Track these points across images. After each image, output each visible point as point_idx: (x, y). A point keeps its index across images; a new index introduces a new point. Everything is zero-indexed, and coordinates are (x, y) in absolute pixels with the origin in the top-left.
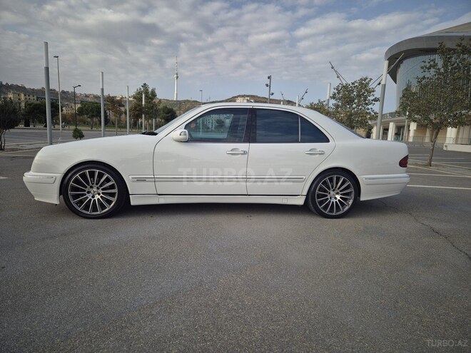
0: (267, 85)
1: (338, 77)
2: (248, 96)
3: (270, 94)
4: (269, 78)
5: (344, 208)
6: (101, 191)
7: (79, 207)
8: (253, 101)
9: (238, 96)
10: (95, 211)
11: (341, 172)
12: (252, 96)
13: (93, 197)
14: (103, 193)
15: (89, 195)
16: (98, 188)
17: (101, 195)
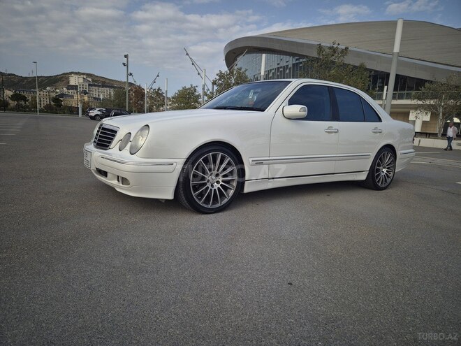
0: (124, 64)
1: (193, 64)
2: (83, 74)
3: (128, 74)
4: (126, 56)
5: (389, 180)
6: (220, 179)
7: (200, 200)
8: (90, 80)
9: (71, 73)
10: (213, 203)
11: (389, 149)
12: (89, 75)
13: (212, 186)
14: (223, 181)
15: (209, 185)
16: (217, 175)
17: (221, 183)
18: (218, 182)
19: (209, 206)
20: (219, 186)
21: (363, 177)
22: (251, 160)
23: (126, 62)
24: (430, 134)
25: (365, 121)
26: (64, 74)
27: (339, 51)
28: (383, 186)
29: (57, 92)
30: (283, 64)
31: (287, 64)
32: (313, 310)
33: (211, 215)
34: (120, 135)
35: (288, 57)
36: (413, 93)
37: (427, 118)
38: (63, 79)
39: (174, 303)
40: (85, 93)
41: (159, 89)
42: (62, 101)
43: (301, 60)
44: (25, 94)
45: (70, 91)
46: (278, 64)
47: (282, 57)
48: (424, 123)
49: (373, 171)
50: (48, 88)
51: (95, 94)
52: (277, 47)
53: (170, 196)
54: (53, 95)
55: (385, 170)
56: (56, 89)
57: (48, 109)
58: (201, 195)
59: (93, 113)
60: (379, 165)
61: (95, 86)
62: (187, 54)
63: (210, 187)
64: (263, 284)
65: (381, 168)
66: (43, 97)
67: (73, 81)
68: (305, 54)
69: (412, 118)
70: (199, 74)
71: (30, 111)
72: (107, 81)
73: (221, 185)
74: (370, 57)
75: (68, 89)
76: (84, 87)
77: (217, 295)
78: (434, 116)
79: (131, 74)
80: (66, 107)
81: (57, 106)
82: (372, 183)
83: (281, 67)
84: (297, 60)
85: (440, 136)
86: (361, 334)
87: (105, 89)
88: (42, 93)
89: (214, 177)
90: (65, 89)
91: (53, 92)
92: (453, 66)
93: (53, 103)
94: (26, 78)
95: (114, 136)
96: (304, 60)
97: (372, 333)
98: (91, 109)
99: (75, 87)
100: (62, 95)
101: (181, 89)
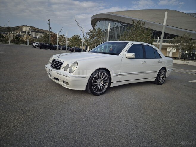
0: (48, 24)
1: (78, 25)
2: (29, 26)
3: (50, 28)
4: (49, 20)
5: (163, 81)
6: (102, 82)
7: (95, 90)
8: (32, 29)
9: (23, 26)
10: (100, 92)
11: (164, 69)
12: (31, 27)
13: (99, 85)
14: (103, 83)
15: (98, 85)
16: (101, 81)
17: (103, 84)
18: (101, 83)
19: (98, 93)
20: (102, 85)
21: (154, 80)
22: (114, 75)
23: (49, 23)
24: (176, 58)
25: (155, 58)
26: (20, 26)
27: (142, 23)
28: (161, 83)
29: (17, 34)
30: (116, 26)
31: (118, 26)
32: (146, 136)
33: (99, 96)
34: (64, 65)
35: (118, 23)
36: (169, 40)
37: (175, 51)
38: (20, 28)
39: (97, 134)
40: (30, 35)
41: (63, 35)
42: (19, 38)
43: (124, 25)
44: (2, 34)
45: (23, 34)
46: (114, 26)
47: (115, 23)
48: (173, 53)
49: (158, 77)
50: (13, 32)
51: (34, 35)
52: (113, 19)
53: (84, 89)
54: (15, 35)
55: (162, 77)
56: (16, 33)
57: (13, 41)
58: (95, 89)
59: (34, 45)
60: (160, 75)
61: (34, 32)
62: (75, 20)
63: (99, 86)
64: (126, 126)
65: (160, 76)
66: (11, 36)
67: (24, 29)
68: (125, 22)
69: (168, 50)
70: (80, 29)
71: (5, 42)
72: (39, 30)
73: (103, 85)
74: (152, 25)
75: (22, 33)
76: (29, 32)
77: (111, 130)
78: (177, 50)
79: (51, 28)
80: (21, 40)
81: (17, 40)
82: (157, 82)
83: (115, 27)
84: (122, 24)
85: (180, 59)
86: (164, 145)
87: (38, 33)
88: (10, 34)
89: (100, 82)
90: (20, 33)
91: (15, 34)
92: (186, 29)
93: (15, 39)
94: (3, 27)
95: (62, 65)
96: (125, 24)
97: (167, 144)
98: (33, 43)
99: (25, 32)
100: (19, 35)
101: (73, 36)
